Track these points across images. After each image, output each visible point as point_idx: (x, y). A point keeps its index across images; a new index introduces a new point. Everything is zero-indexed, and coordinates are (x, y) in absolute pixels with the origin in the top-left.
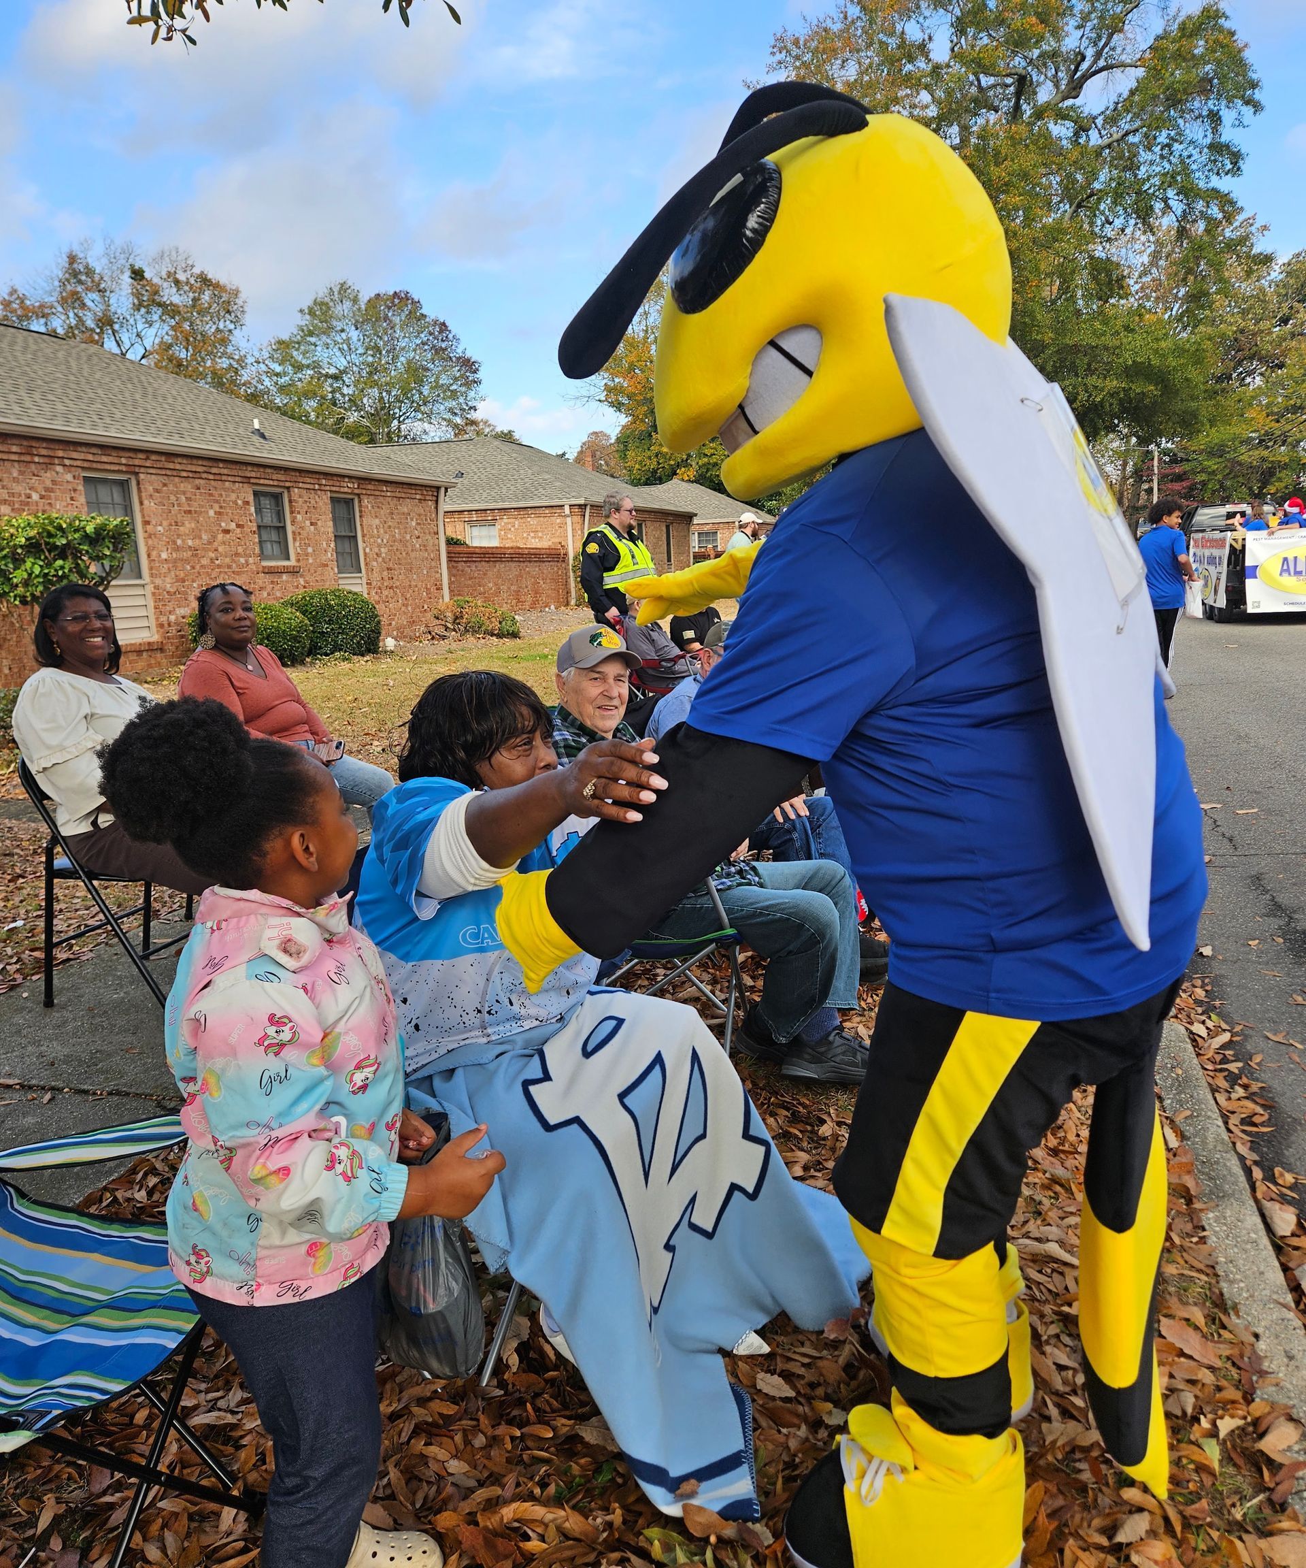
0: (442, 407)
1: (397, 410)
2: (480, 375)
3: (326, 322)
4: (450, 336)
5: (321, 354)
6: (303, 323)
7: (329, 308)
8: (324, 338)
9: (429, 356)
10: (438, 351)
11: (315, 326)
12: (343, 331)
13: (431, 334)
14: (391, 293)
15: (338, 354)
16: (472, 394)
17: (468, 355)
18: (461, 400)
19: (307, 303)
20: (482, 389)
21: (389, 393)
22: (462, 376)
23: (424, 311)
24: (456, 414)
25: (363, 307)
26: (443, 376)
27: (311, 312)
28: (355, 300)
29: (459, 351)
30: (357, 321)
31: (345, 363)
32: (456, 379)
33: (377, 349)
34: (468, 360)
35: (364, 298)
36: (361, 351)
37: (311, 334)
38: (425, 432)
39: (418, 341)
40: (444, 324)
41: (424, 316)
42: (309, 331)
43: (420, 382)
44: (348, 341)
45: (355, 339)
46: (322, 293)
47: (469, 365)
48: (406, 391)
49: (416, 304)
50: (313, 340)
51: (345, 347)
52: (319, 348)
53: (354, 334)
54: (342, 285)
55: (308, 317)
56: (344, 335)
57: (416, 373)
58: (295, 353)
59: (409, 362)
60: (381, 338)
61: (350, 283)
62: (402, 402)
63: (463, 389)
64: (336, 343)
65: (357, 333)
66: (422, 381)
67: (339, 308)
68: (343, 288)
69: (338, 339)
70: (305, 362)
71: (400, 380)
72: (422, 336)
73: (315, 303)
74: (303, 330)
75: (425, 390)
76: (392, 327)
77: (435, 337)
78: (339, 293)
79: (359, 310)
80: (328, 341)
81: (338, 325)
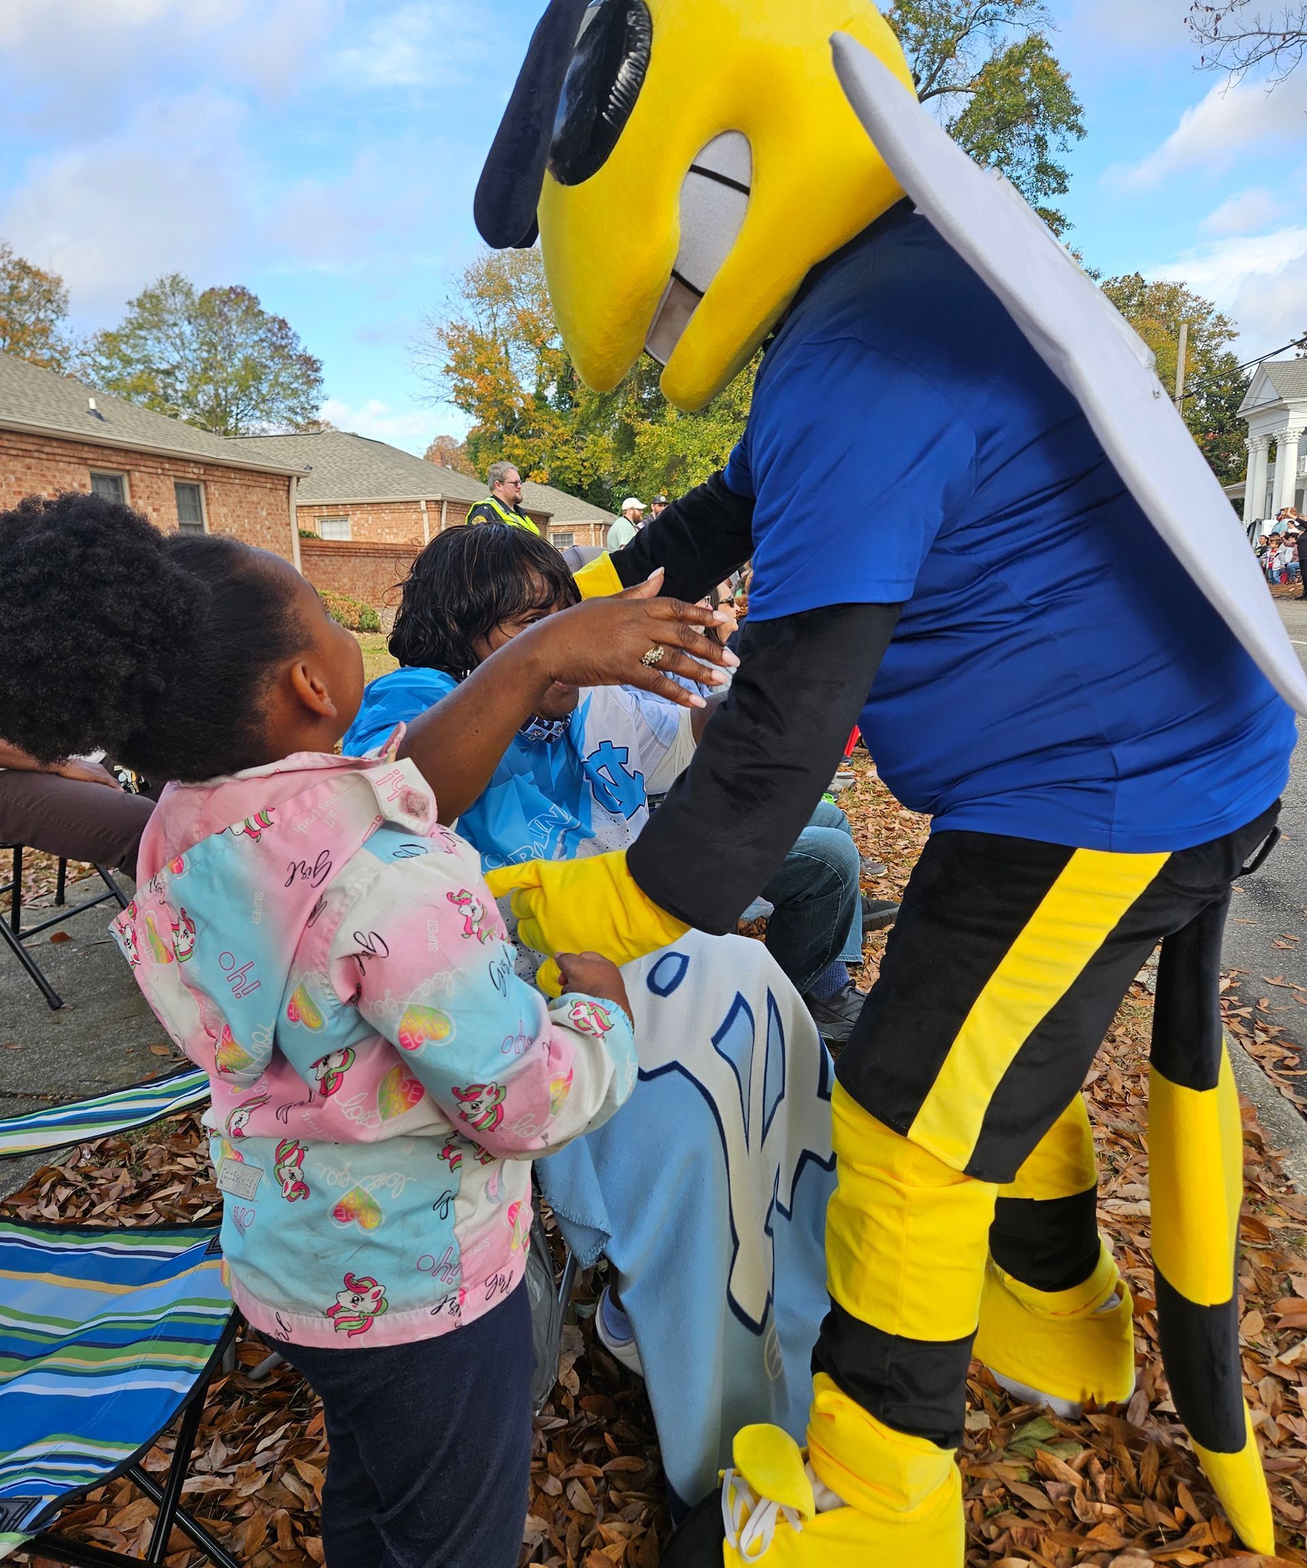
0: (282, 406)
1: (234, 408)
2: (321, 374)
3: (157, 315)
4: (290, 334)
5: (152, 347)
6: (132, 315)
7: (159, 301)
8: (155, 331)
9: (268, 353)
10: (277, 348)
11: (145, 320)
12: (175, 325)
13: (269, 331)
14: (227, 287)
15: (171, 349)
16: (313, 393)
17: (309, 353)
18: (303, 399)
19: (135, 295)
20: (325, 389)
21: (225, 389)
22: (303, 375)
23: (262, 307)
24: (297, 413)
25: (197, 301)
26: (283, 374)
27: (140, 304)
28: (188, 294)
29: (300, 349)
30: (190, 316)
31: (177, 358)
32: (297, 377)
33: (213, 345)
34: (309, 359)
35: (198, 290)
36: (195, 346)
37: (141, 327)
39: (256, 338)
40: (283, 321)
41: (261, 313)
42: (139, 323)
43: (259, 379)
44: (181, 336)
45: (188, 333)
46: (152, 285)
47: (310, 363)
48: (244, 388)
49: (254, 300)
50: (143, 333)
51: (178, 342)
52: (150, 342)
53: (187, 329)
54: (174, 277)
55: (137, 310)
56: (176, 329)
57: (254, 370)
58: (123, 347)
59: (247, 359)
60: (215, 333)
61: (182, 276)
62: (240, 399)
63: (305, 387)
64: (168, 337)
65: (191, 327)
66: (261, 378)
67: (171, 301)
68: (175, 281)
69: (170, 333)
70: (135, 356)
71: (237, 377)
72: (261, 332)
73: (145, 295)
74: (132, 324)
75: (265, 388)
76: (229, 323)
77: (274, 334)
78: (171, 285)
79: (193, 304)
80: (160, 335)
81: (170, 319)
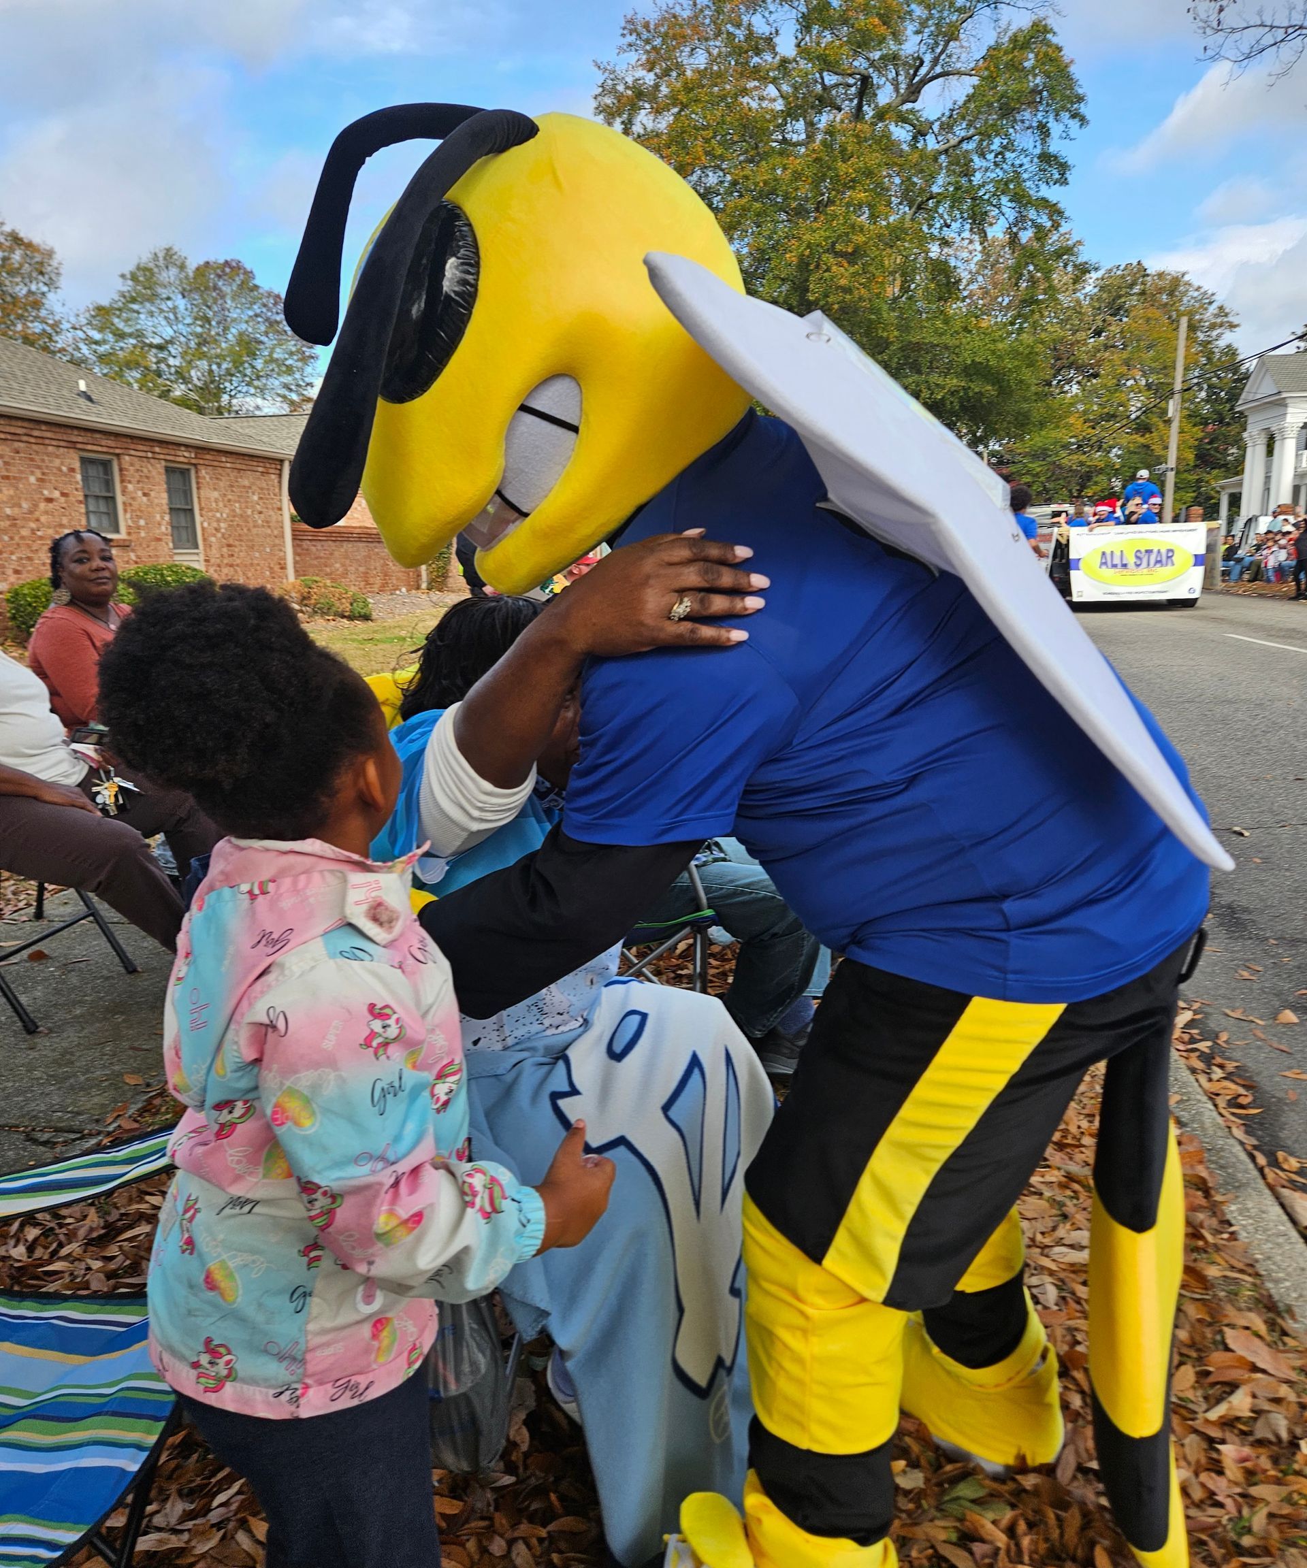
0: (277, 383)
1: (228, 384)
3: (150, 288)
5: (145, 322)
6: (125, 289)
7: (153, 274)
8: (148, 305)
9: (263, 328)
10: (272, 324)
11: (138, 293)
12: (169, 298)
13: (265, 305)
14: (221, 261)
15: (164, 323)
16: (309, 370)
18: (298, 376)
19: (129, 267)
20: (320, 365)
21: (219, 365)
22: (298, 351)
23: (257, 282)
24: (292, 390)
25: (191, 274)
26: (278, 350)
27: (134, 277)
28: (182, 267)
30: (184, 289)
31: (171, 332)
32: (292, 353)
33: (207, 320)
35: (193, 264)
36: (188, 320)
37: (133, 300)
38: (258, 406)
39: (251, 313)
41: (256, 287)
42: (132, 297)
43: (253, 355)
44: (174, 310)
45: (182, 307)
46: (145, 258)
48: (238, 363)
49: (249, 274)
50: (135, 307)
51: (171, 316)
52: (142, 316)
53: (181, 303)
54: (168, 250)
55: (130, 283)
56: (170, 303)
57: (249, 346)
58: (116, 320)
59: (241, 334)
60: (209, 307)
61: (176, 249)
62: (233, 375)
63: (300, 364)
64: (162, 311)
65: (184, 301)
66: (256, 353)
67: (164, 274)
68: (169, 253)
69: (164, 307)
70: (128, 330)
71: (231, 350)
72: (255, 307)
73: (138, 268)
74: (124, 297)
75: (259, 364)
76: (223, 297)
77: (269, 310)
78: (165, 259)
79: (187, 277)
80: (153, 309)
81: (164, 293)
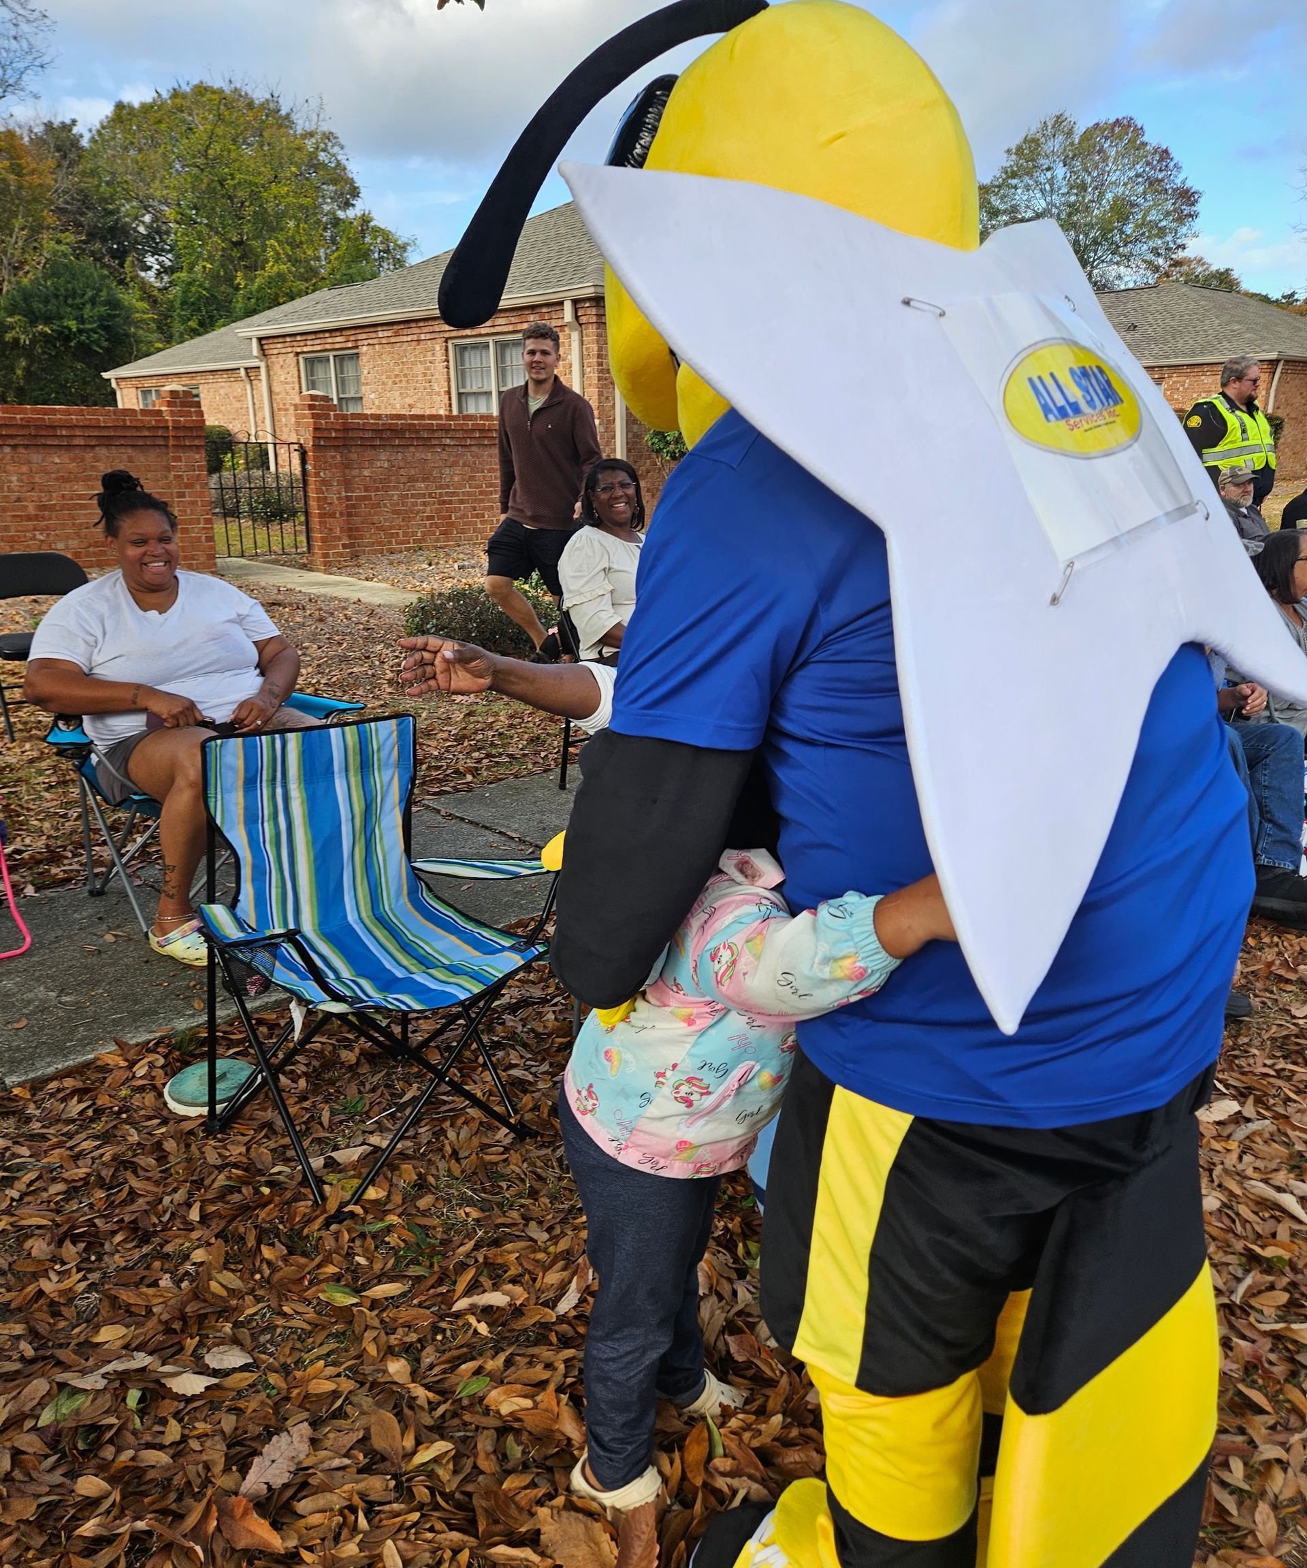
0: (1145, 247)
1: (1092, 254)
2: (1197, 208)
3: (1033, 160)
4: (1171, 165)
5: (1020, 196)
6: (1008, 164)
7: (1038, 145)
8: (1027, 179)
9: (1141, 189)
10: (1152, 183)
11: (1020, 167)
12: (1048, 169)
13: (1148, 164)
14: (1112, 120)
15: (1039, 195)
16: (1184, 230)
17: (1188, 184)
18: (1169, 238)
19: (1014, 142)
20: (1197, 224)
21: (1086, 235)
22: (1175, 210)
23: (1145, 139)
24: (1159, 255)
25: (1077, 141)
26: (1154, 212)
27: (1019, 151)
28: (1070, 133)
29: (1178, 181)
30: (1067, 156)
31: (1044, 204)
32: (1168, 214)
33: (1083, 187)
34: (1187, 191)
35: (1080, 130)
36: (1064, 190)
37: (1014, 175)
38: (1119, 277)
39: (1132, 174)
40: (1166, 151)
41: (1144, 144)
42: (1013, 172)
43: (1125, 220)
44: (1051, 181)
45: (1060, 177)
46: (1034, 128)
47: (1187, 196)
48: (1106, 232)
49: (1139, 131)
50: (1014, 182)
51: (1048, 187)
52: (1019, 191)
53: (1060, 171)
54: (1058, 117)
55: (1014, 157)
56: (1049, 174)
57: (1122, 210)
58: (993, 198)
59: (1116, 199)
60: (1089, 174)
61: (1067, 115)
62: (1100, 244)
63: (1174, 225)
64: (1038, 183)
65: (1065, 169)
66: (1128, 218)
67: (1050, 144)
68: (1059, 120)
69: (1042, 179)
70: (1002, 207)
71: (1101, 220)
72: (1138, 167)
73: (1025, 140)
74: (1006, 173)
75: (1129, 229)
76: (1105, 160)
77: (1154, 168)
78: (1053, 127)
79: (1072, 144)
80: (1031, 182)
81: (1045, 162)
